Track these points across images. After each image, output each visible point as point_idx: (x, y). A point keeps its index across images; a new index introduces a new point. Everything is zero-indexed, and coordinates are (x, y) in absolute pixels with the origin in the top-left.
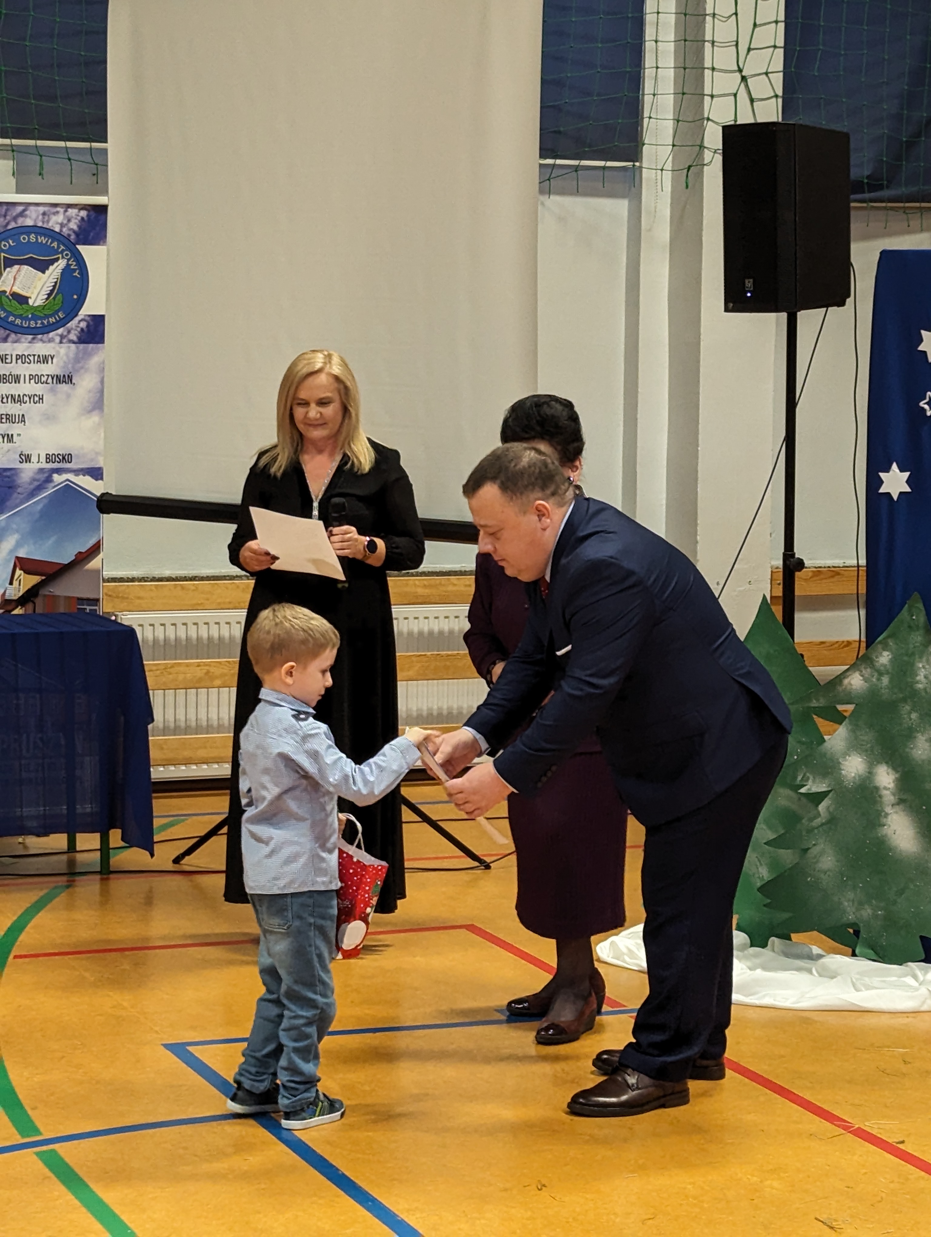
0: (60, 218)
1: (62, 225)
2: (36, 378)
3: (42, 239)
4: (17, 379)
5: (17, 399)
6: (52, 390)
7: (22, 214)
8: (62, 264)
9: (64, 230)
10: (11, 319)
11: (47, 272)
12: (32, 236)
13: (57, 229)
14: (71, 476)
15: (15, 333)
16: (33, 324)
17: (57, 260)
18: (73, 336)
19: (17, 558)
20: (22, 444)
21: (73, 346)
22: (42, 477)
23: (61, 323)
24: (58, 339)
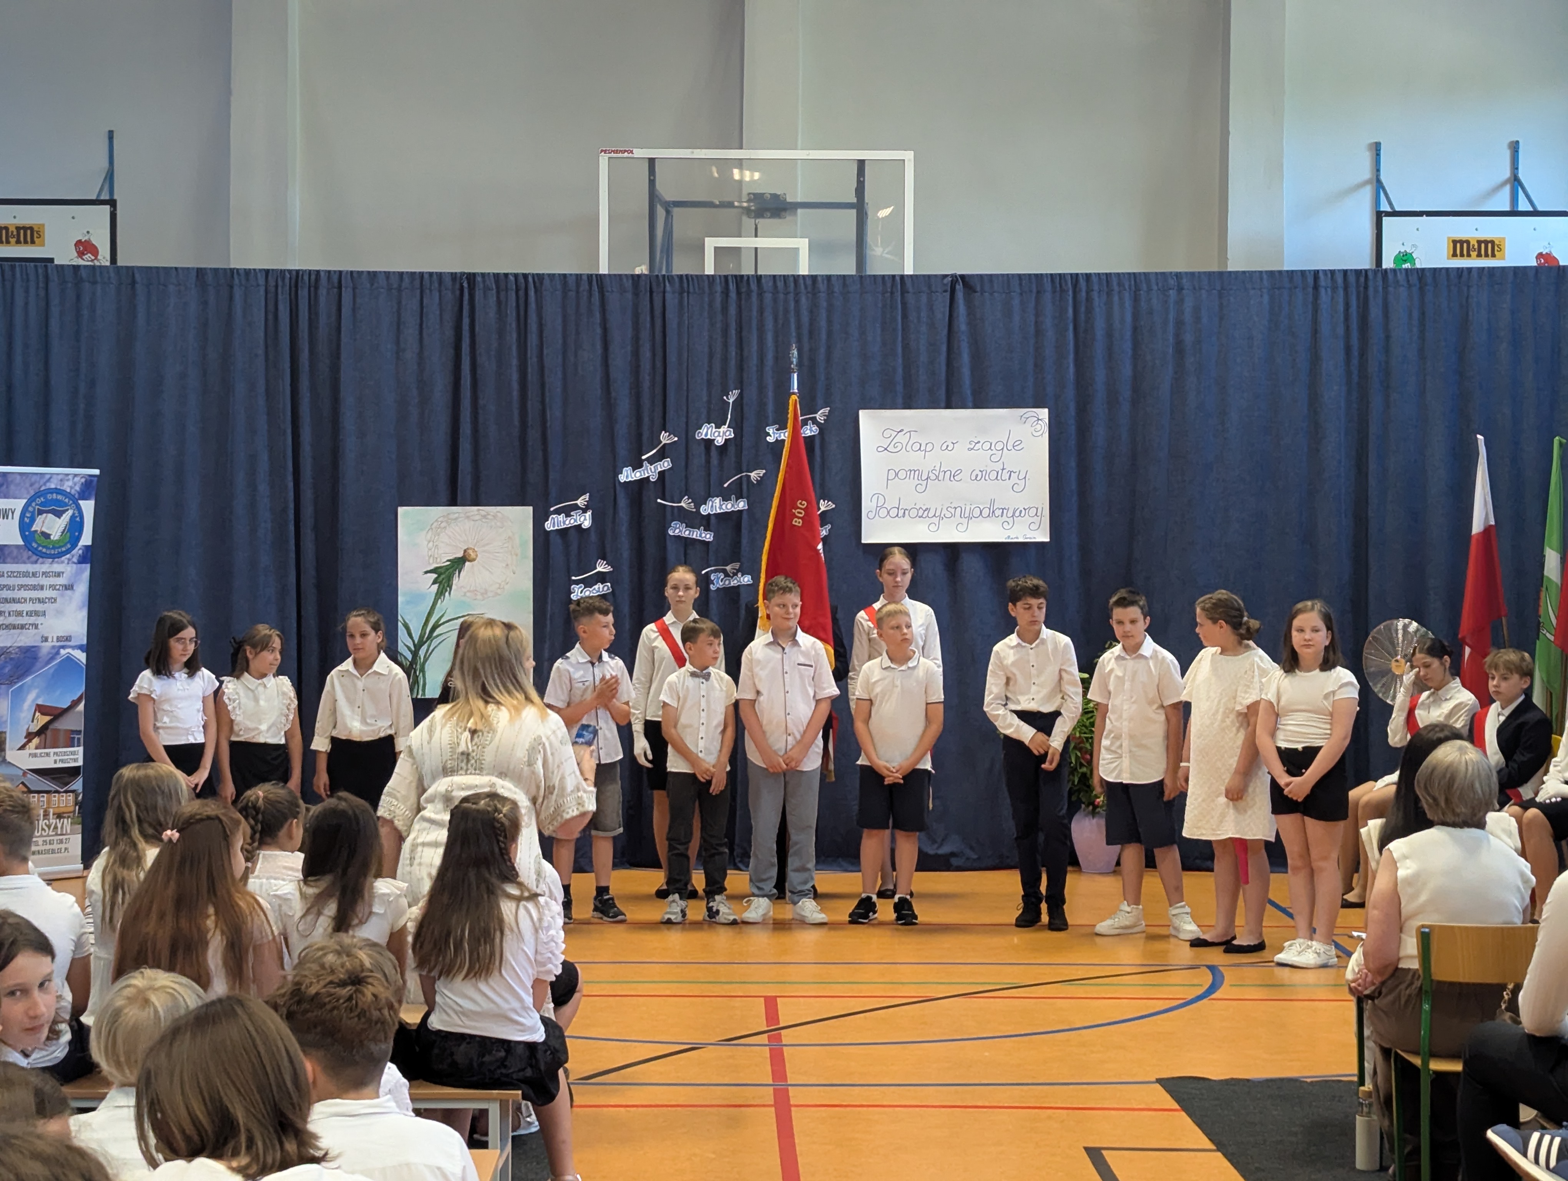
0: (70, 483)
1: (71, 488)
2: (53, 587)
3: (60, 497)
4: (42, 587)
5: (41, 601)
6: (62, 596)
7: (49, 480)
8: (70, 513)
9: (73, 492)
10: (40, 548)
11: (62, 518)
12: (54, 495)
13: (68, 490)
14: (69, 650)
15: (42, 557)
16: (53, 552)
17: (67, 510)
18: (75, 560)
19: (38, 705)
20: (43, 630)
21: (75, 566)
22: (54, 651)
23: (68, 551)
24: (66, 561)
